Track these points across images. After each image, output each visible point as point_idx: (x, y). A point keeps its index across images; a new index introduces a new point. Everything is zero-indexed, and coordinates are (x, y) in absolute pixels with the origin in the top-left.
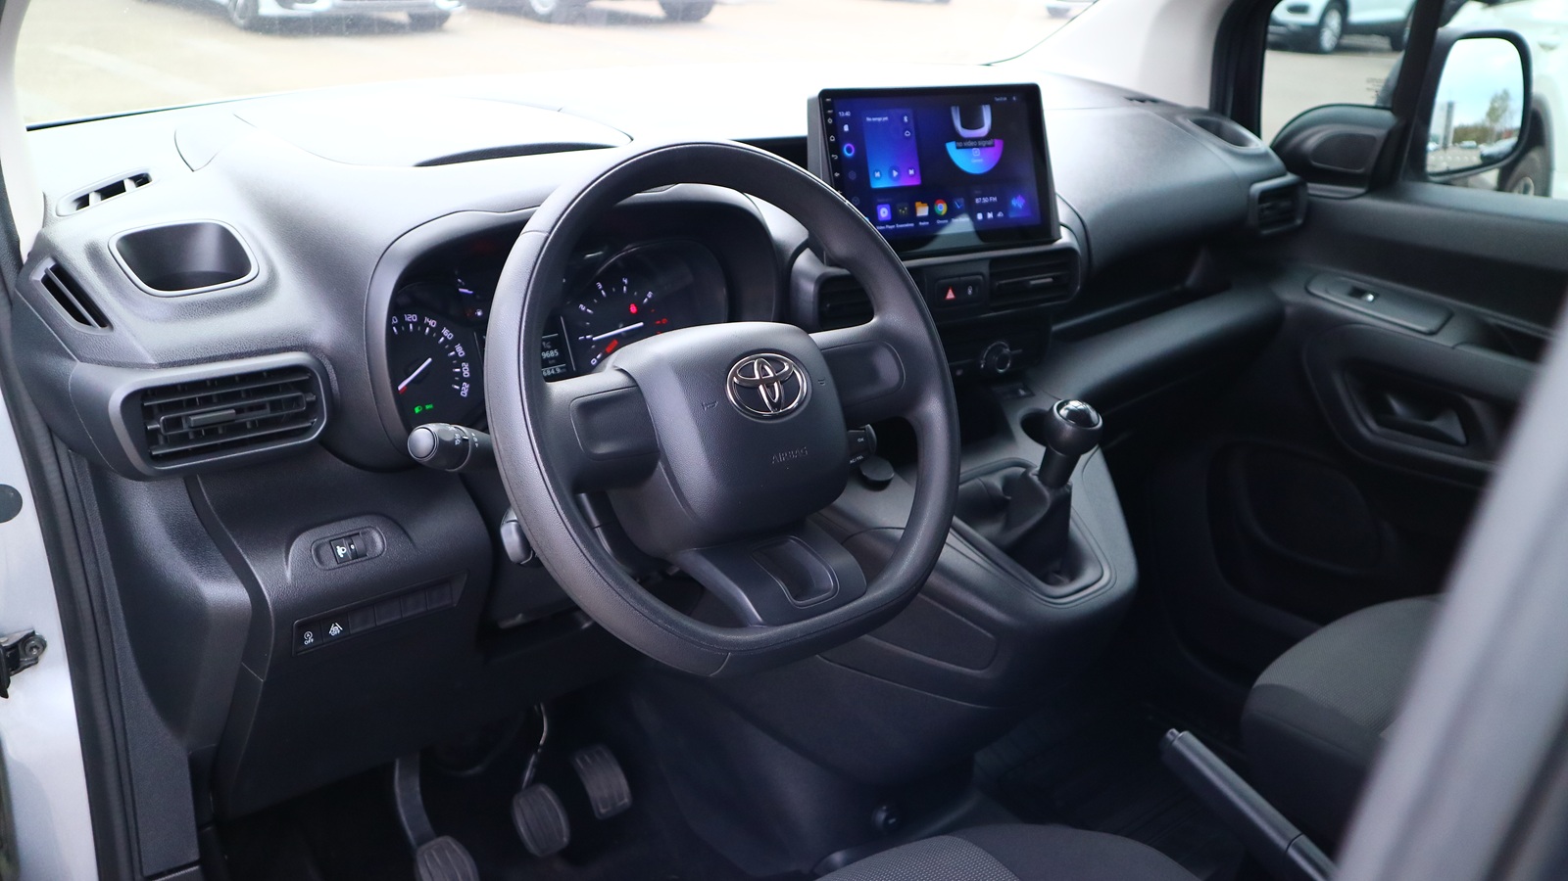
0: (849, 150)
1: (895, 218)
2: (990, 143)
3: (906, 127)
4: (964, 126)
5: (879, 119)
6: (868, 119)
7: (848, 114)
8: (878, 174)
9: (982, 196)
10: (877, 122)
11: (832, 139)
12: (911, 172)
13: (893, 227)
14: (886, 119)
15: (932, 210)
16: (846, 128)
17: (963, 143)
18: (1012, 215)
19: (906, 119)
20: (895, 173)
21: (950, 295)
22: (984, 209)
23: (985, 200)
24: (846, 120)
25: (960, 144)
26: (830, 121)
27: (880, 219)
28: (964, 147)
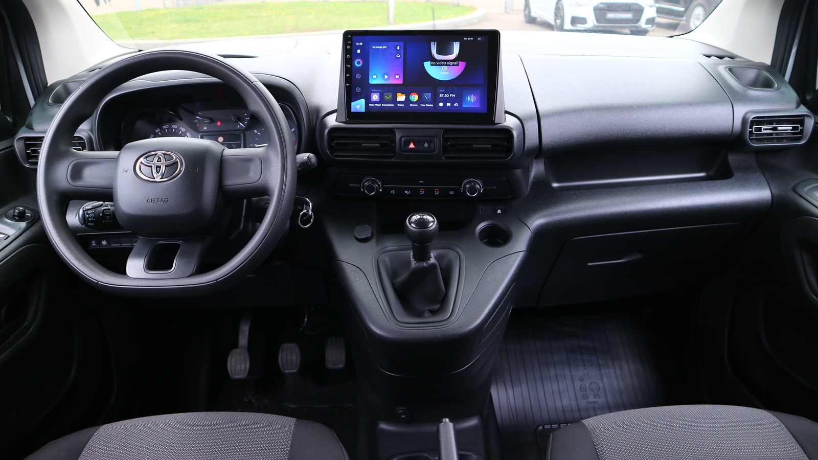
0: (359, 63)
1: (382, 100)
2: (455, 63)
3: (398, 52)
4: (438, 53)
5: (381, 47)
6: (374, 47)
7: (361, 44)
8: (375, 77)
9: (444, 93)
10: (379, 48)
11: (348, 56)
12: (397, 77)
13: (380, 105)
14: (385, 47)
15: (407, 98)
16: (359, 51)
17: (435, 62)
18: (464, 106)
19: (398, 48)
20: (386, 77)
21: (412, 146)
22: (445, 100)
23: (446, 96)
24: (359, 47)
25: (434, 63)
26: (348, 47)
27: (372, 100)
28: (436, 65)
